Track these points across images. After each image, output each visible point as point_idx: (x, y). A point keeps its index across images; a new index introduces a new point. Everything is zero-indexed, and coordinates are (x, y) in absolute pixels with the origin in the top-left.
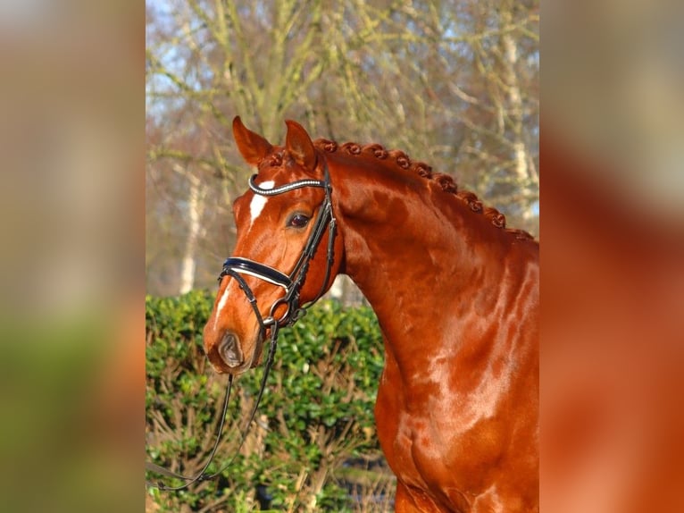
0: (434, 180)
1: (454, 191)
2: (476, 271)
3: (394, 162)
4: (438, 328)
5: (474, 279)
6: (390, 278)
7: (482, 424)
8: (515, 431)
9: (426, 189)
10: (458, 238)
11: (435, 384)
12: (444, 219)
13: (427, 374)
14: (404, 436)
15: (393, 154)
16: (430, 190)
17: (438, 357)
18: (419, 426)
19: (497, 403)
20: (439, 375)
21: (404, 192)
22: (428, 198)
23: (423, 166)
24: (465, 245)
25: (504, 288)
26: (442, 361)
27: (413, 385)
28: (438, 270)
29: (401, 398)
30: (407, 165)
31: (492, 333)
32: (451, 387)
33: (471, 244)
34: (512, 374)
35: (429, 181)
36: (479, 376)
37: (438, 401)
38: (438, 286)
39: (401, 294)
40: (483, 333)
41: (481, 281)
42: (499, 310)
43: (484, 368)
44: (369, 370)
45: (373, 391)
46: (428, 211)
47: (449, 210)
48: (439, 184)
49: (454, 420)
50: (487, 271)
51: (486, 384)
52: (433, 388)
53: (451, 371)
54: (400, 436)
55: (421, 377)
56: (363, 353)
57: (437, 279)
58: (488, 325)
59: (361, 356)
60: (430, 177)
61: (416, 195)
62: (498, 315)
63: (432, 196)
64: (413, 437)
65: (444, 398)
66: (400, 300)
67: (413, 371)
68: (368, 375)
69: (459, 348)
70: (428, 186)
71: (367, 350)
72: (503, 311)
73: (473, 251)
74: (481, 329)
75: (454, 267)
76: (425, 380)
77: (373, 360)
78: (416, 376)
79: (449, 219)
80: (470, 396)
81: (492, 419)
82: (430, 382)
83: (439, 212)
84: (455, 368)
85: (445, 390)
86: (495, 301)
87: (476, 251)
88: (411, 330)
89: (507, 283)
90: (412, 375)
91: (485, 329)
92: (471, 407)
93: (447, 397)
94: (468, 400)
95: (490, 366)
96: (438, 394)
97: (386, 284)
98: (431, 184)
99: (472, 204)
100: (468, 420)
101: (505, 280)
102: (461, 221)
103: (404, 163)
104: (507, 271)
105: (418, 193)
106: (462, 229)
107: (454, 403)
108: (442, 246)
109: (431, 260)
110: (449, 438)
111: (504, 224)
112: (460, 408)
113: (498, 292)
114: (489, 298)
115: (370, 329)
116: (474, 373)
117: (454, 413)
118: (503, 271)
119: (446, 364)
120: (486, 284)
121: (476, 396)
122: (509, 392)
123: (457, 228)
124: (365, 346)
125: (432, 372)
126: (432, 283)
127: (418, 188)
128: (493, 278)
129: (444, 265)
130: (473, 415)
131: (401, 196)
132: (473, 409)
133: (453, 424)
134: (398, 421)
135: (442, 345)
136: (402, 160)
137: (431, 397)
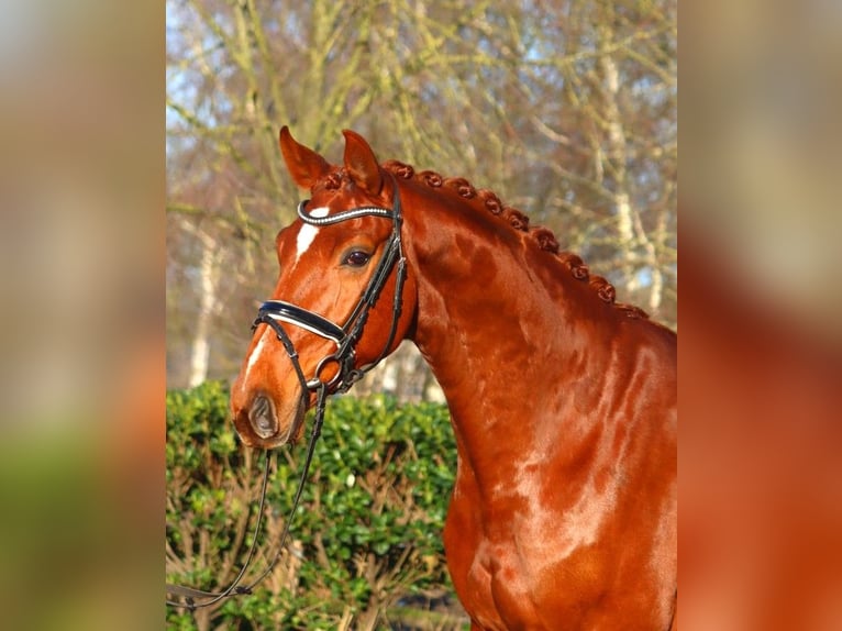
0: (531, 234)
1: (555, 250)
2: (576, 355)
3: (483, 204)
4: (530, 425)
5: (573, 365)
6: (471, 354)
7: (580, 552)
8: (622, 564)
9: (521, 244)
10: (555, 311)
11: (523, 498)
12: (539, 283)
13: (514, 485)
14: (480, 566)
15: (481, 194)
16: (525, 246)
17: (527, 463)
18: (500, 553)
19: (601, 526)
20: (527, 487)
21: (494, 243)
22: (523, 256)
23: (519, 215)
24: (563, 321)
25: (611, 378)
26: (532, 469)
27: (494, 498)
28: (531, 350)
29: (478, 515)
30: (498, 210)
31: (595, 436)
32: (542, 504)
33: (571, 321)
34: (619, 489)
35: (523, 235)
36: (578, 490)
37: (526, 521)
38: (531, 370)
39: (483, 377)
40: (584, 436)
41: (582, 369)
42: (604, 406)
43: (584, 480)
44: (432, 483)
45: (436, 510)
46: (521, 271)
47: (547, 274)
48: (536, 240)
49: (545, 546)
50: (590, 356)
51: (586, 502)
52: (519, 503)
53: (544, 482)
54: (476, 566)
55: (506, 488)
56: (423, 462)
57: (529, 361)
58: (591, 424)
59: (421, 466)
60: (525, 229)
61: (507, 249)
62: (603, 413)
63: (527, 254)
64: (492, 568)
65: (533, 516)
66: (483, 384)
67: (495, 480)
68: (431, 489)
69: (554, 454)
70: (523, 241)
71: (429, 457)
72: (610, 406)
73: (573, 330)
74: (581, 430)
75: (549, 347)
76: (511, 492)
77: (436, 470)
78: (498, 488)
79: (545, 284)
80: (565, 515)
81: (593, 546)
82: (517, 494)
83: (533, 274)
84: (548, 479)
85: (535, 506)
86: (599, 394)
87: (577, 329)
88: (495, 427)
89: (616, 373)
90: (493, 486)
91: (587, 430)
92: (567, 530)
93: (537, 515)
94: (564, 521)
95: (591, 479)
96: (525, 510)
97: (465, 362)
98: (526, 239)
99: (575, 269)
100: (563, 546)
101: (612, 368)
102: (560, 290)
103: (494, 207)
104: (615, 357)
105: (510, 246)
106: (561, 300)
107: (546, 524)
108: (535, 318)
109: (522, 336)
110: (538, 568)
111: (613, 298)
112: (553, 530)
113: (603, 383)
114: (592, 390)
115: (433, 432)
116: (571, 487)
117: (545, 538)
118: (611, 357)
119: (538, 473)
120: (589, 373)
121: (572, 517)
122: (616, 511)
123: (554, 297)
124: (426, 453)
125: (519, 482)
126: (524, 365)
127: (510, 242)
128: (598, 364)
129: (538, 344)
130: (569, 541)
131: (489, 246)
132: (570, 532)
133: (544, 549)
134: (474, 547)
135: (533, 448)
136: (493, 203)
137: (517, 515)
